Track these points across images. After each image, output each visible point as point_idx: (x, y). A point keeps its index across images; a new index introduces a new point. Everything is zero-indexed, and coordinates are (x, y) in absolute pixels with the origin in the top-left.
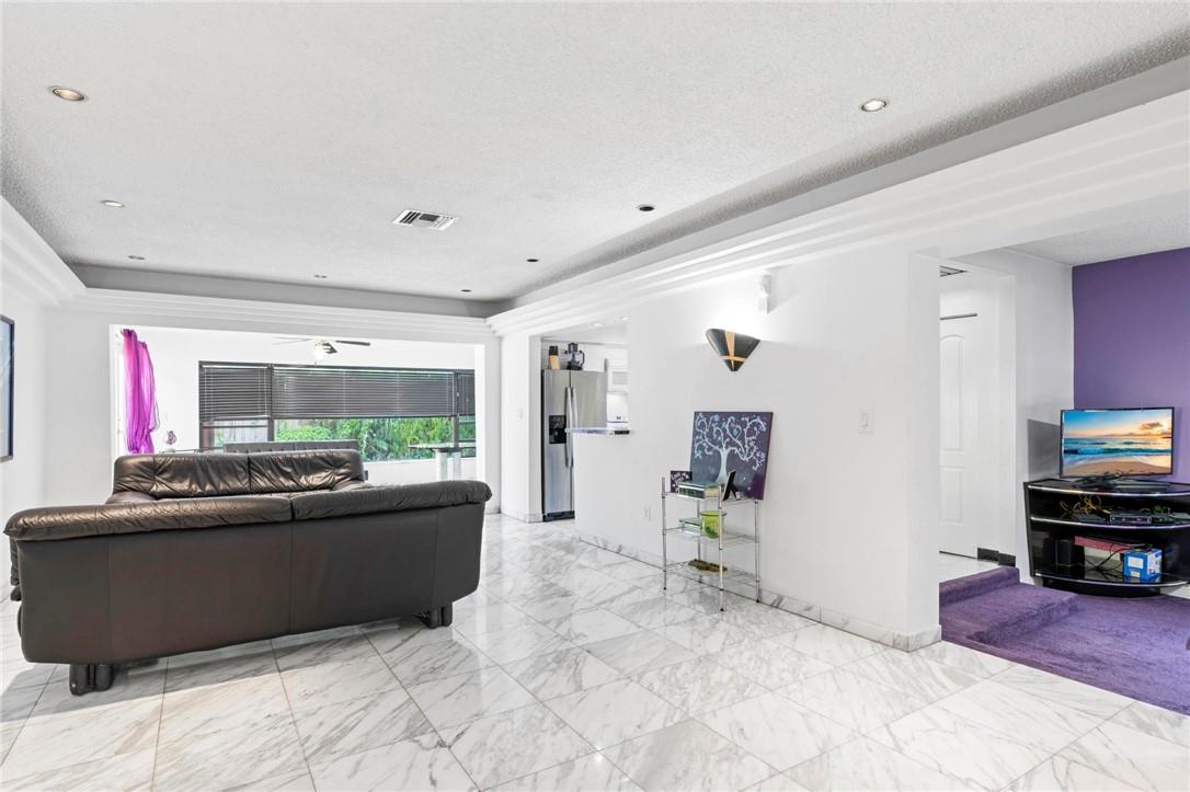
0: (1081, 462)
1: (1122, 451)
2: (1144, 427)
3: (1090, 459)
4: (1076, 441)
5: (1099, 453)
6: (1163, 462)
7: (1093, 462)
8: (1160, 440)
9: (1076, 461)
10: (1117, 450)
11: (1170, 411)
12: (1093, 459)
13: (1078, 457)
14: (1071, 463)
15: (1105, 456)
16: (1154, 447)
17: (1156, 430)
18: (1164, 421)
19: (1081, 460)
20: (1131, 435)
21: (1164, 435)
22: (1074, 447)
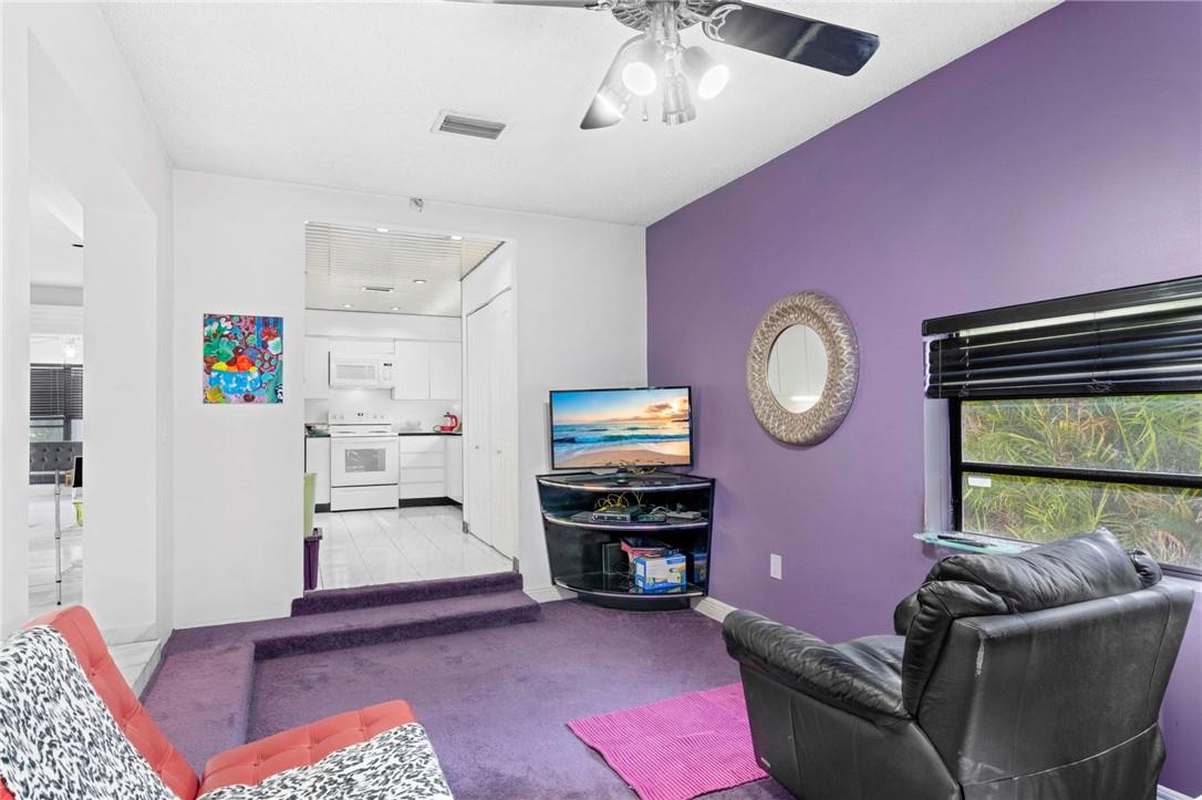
0: (579, 453)
1: (626, 438)
2: (652, 410)
3: (589, 448)
4: (573, 428)
5: (599, 441)
6: (678, 450)
7: (592, 452)
8: (669, 424)
9: (574, 451)
10: (619, 438)
11: (687, 390)
12: (593, 447)
13: (575, 446)
14: (567, 453)
15: (607, 444)
16: (663, 433)
17: (666, 413)
18: (677, 401)
19: (579, 449)
20: (636, 419)
21: (676, 419)
22: (571, 435)
